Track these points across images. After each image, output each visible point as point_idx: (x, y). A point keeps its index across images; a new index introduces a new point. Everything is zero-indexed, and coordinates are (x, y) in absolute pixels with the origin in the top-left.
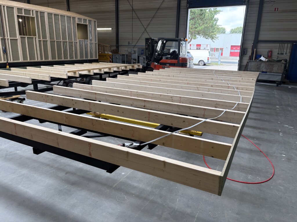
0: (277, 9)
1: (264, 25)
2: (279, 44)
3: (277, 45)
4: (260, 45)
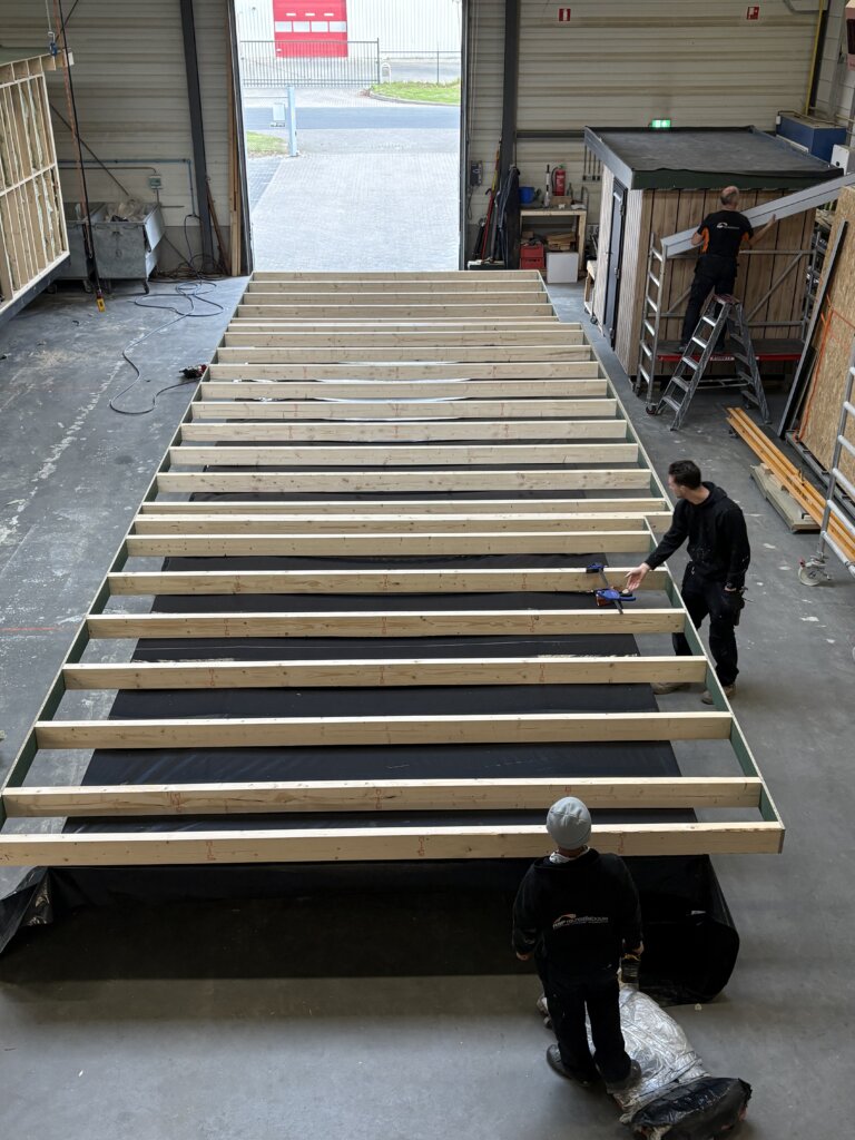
0: (565, 15)
1: (531, 75)
2: (583, 143)
3: (579, 146)
4: (525, 148)
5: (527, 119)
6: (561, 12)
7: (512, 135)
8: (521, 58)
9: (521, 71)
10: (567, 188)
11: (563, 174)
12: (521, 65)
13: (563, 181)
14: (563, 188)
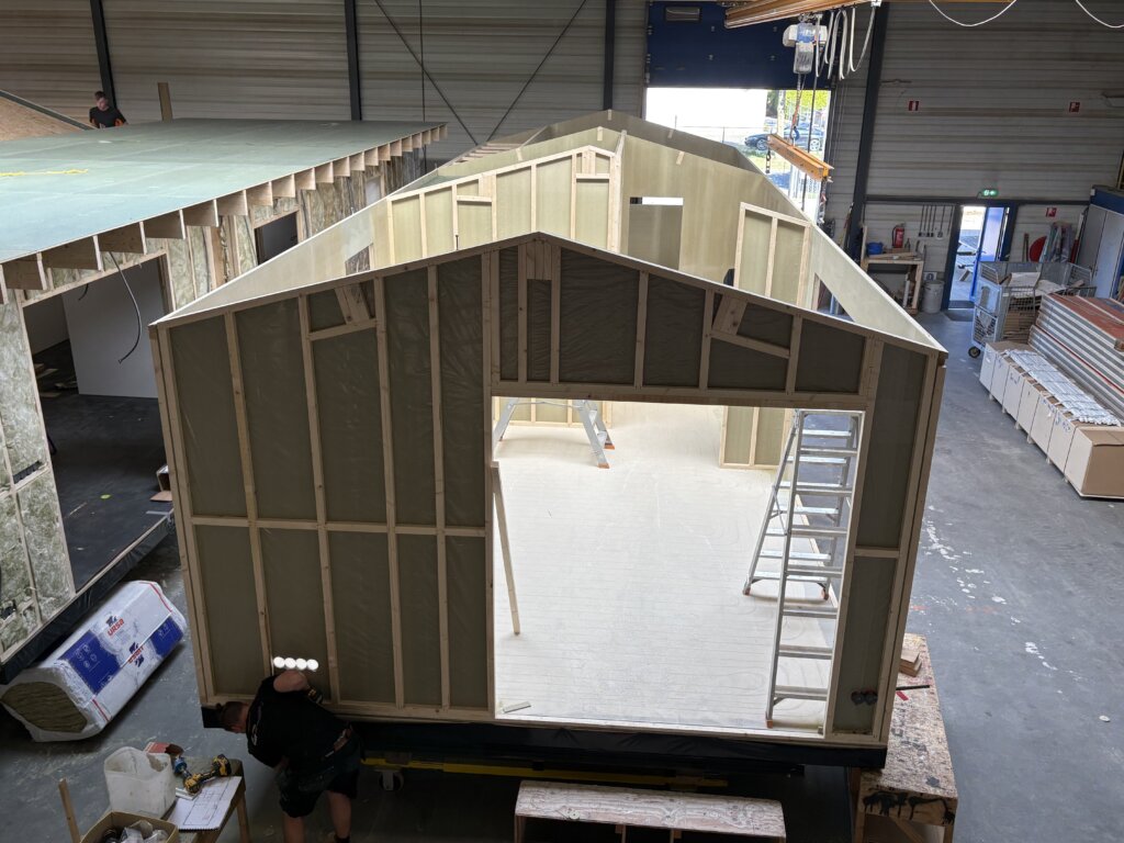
0: (914, 105)
1: (881, 152)
2: (921, 207)
3: (917, 209)
4: (872, 210)
5: (875, 186)
6: (911, 103)
7: (861, 198)
8: (875, 138)
9: (873, 149)
10: (905, 242)
11: (903, 231)
12: (874, 144)
13: (902, 237)
14: (902, 242)
